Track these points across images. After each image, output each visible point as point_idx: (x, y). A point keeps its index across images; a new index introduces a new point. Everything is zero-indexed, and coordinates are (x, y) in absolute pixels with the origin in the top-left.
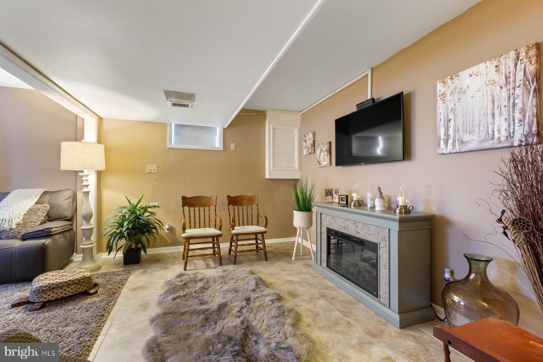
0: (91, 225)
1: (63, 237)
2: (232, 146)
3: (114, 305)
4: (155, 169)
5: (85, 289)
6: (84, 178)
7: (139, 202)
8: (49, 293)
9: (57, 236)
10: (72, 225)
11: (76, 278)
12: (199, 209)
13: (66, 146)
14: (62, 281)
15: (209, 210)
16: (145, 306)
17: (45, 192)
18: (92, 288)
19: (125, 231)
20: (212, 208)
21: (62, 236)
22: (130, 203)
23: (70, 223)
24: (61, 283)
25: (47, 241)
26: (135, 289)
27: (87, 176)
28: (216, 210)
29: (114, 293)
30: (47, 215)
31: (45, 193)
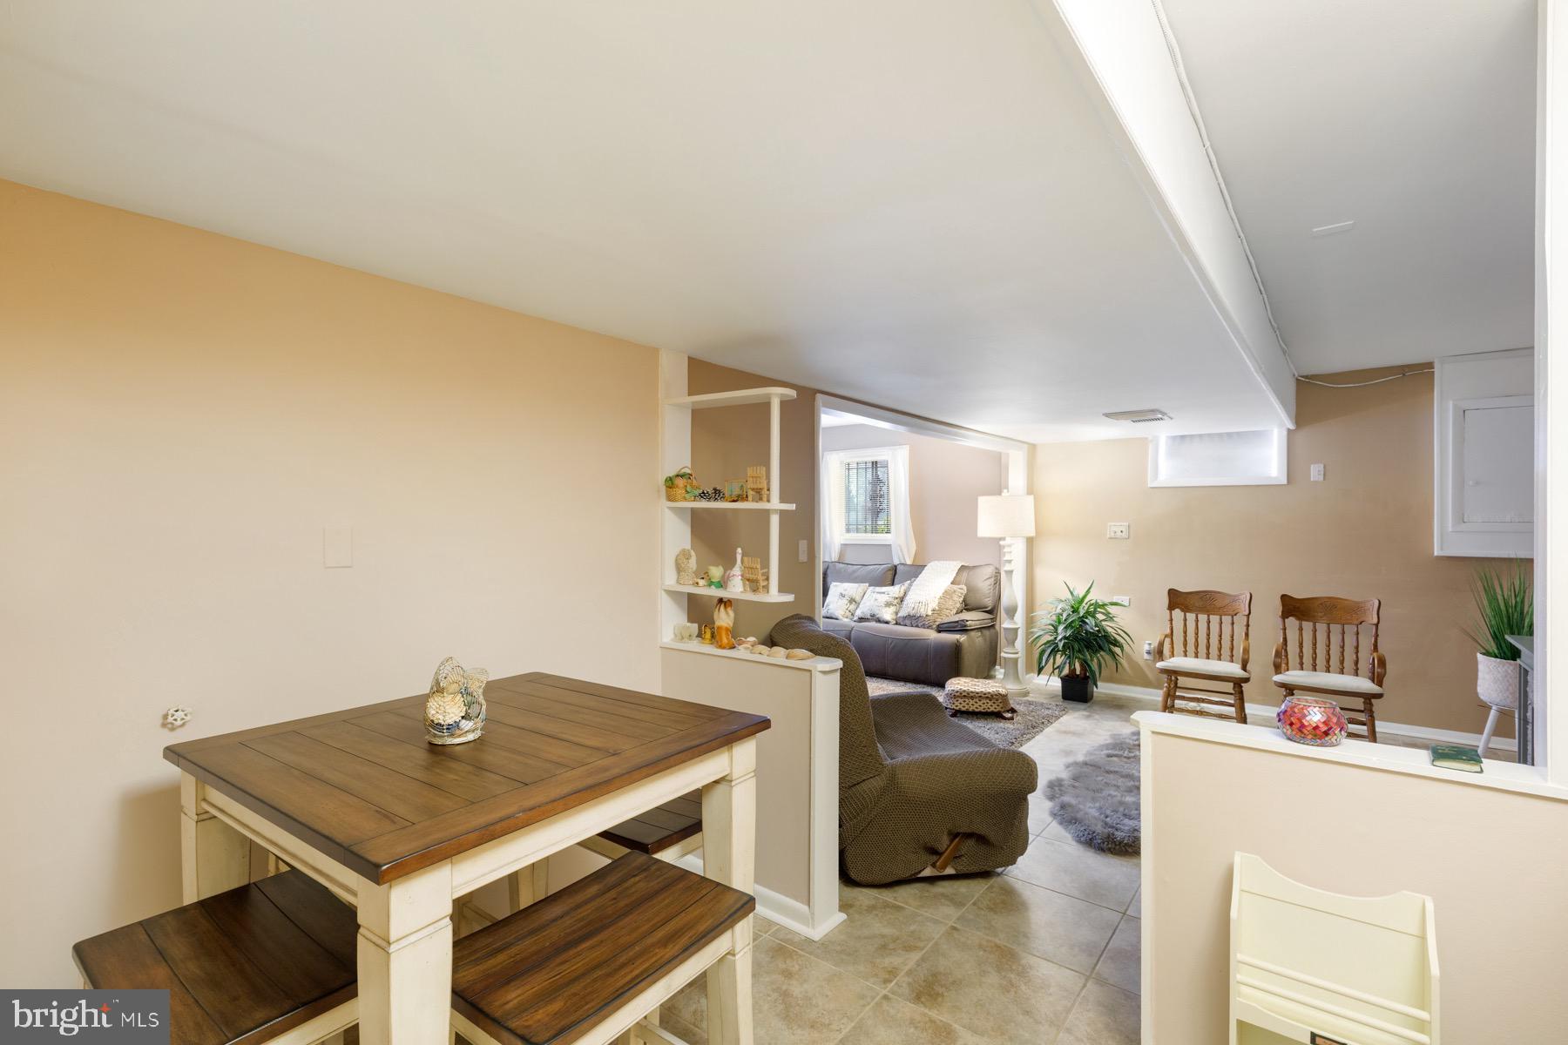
0: (1015, 623)
1: (983, 635)
2: (1316, 472)
3: (1029, 739)
4: (1123, 530)
5: (998, 709)
6: (1005, 550)
7: (1088, 592)
8: (961, 700)
9: (973, 633)
10: (994, 620)
11: (989, 691)
12: (1209, 619)
13: (984, 502)
14: (973, 690)
15: (1233, 624)
16: (1067, 753)
17: (962, 566)
18: (1008, 711)
19: (1061, 640)
20: (1240, 621)
21: (980, 634)
22: (1072, 593)
23: (991, 616)
24: (972, 692)
25: (962, 638)
26: (1066, 732)
27: (1009, 546)
28: (1248, 626)
29: (1034, 727)
30: (964, 601)
31: (963, 568)
